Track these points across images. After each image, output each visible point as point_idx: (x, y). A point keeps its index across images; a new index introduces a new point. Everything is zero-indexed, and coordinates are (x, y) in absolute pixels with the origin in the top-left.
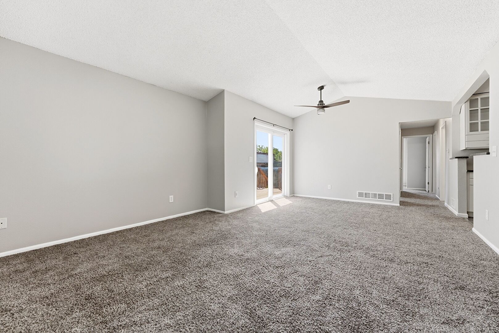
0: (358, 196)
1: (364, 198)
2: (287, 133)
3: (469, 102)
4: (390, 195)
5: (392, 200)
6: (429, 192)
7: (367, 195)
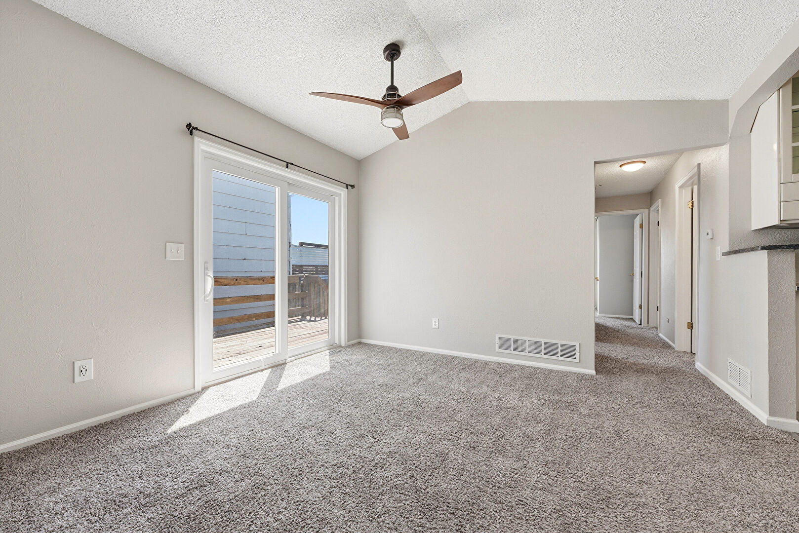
0: (497, 346)
1: (512, 352)
2: (340, 194)
3: (790, 88)
4: (574, 346)
5: (577, 360)
6: (641, 324)
7: (517, 345)
